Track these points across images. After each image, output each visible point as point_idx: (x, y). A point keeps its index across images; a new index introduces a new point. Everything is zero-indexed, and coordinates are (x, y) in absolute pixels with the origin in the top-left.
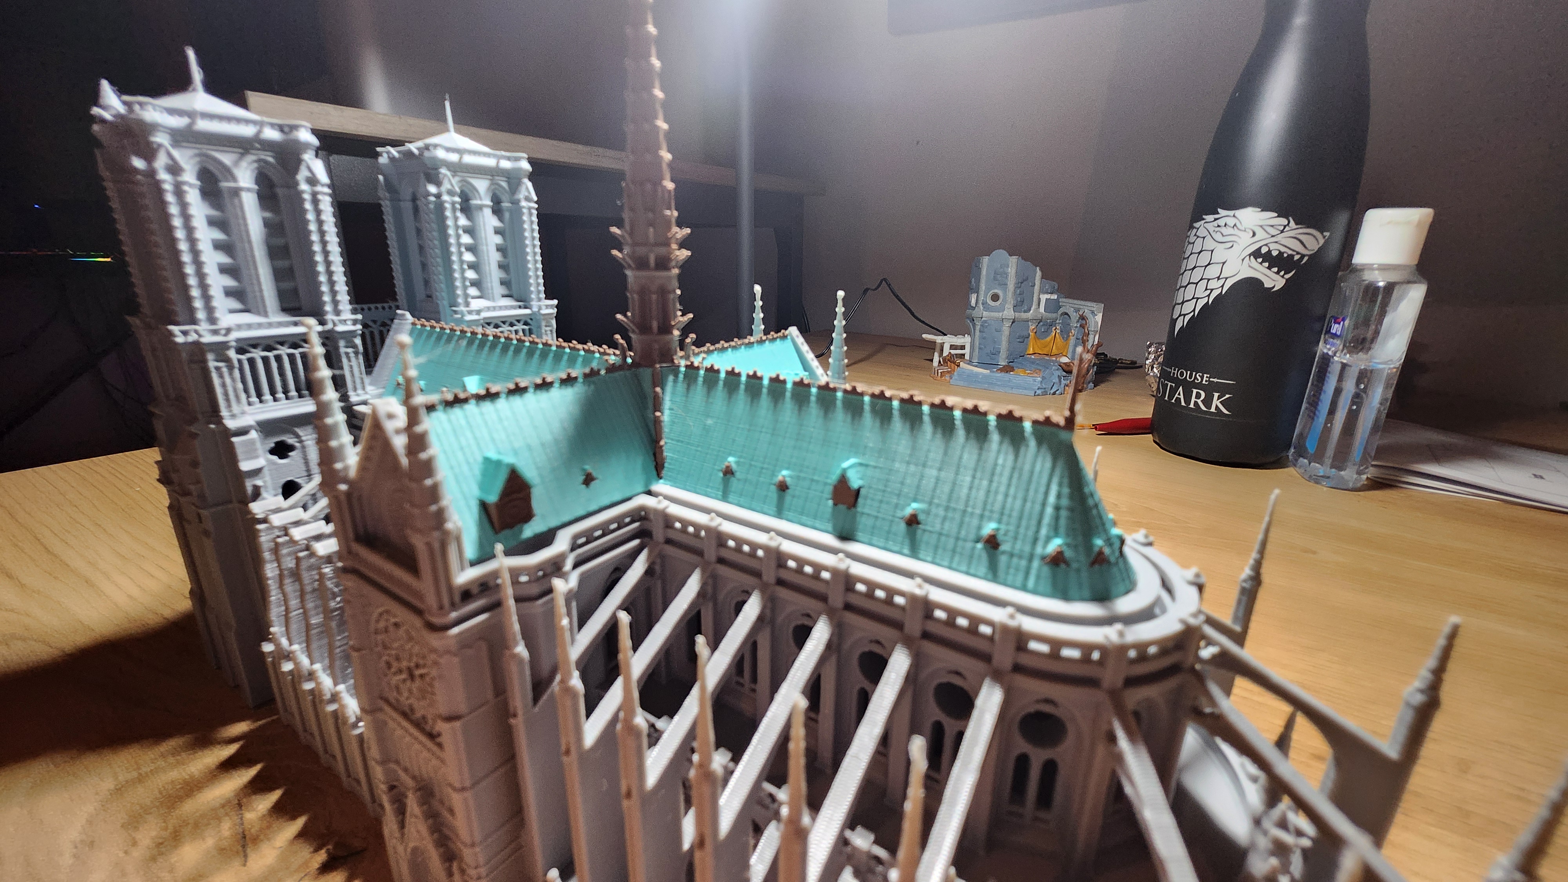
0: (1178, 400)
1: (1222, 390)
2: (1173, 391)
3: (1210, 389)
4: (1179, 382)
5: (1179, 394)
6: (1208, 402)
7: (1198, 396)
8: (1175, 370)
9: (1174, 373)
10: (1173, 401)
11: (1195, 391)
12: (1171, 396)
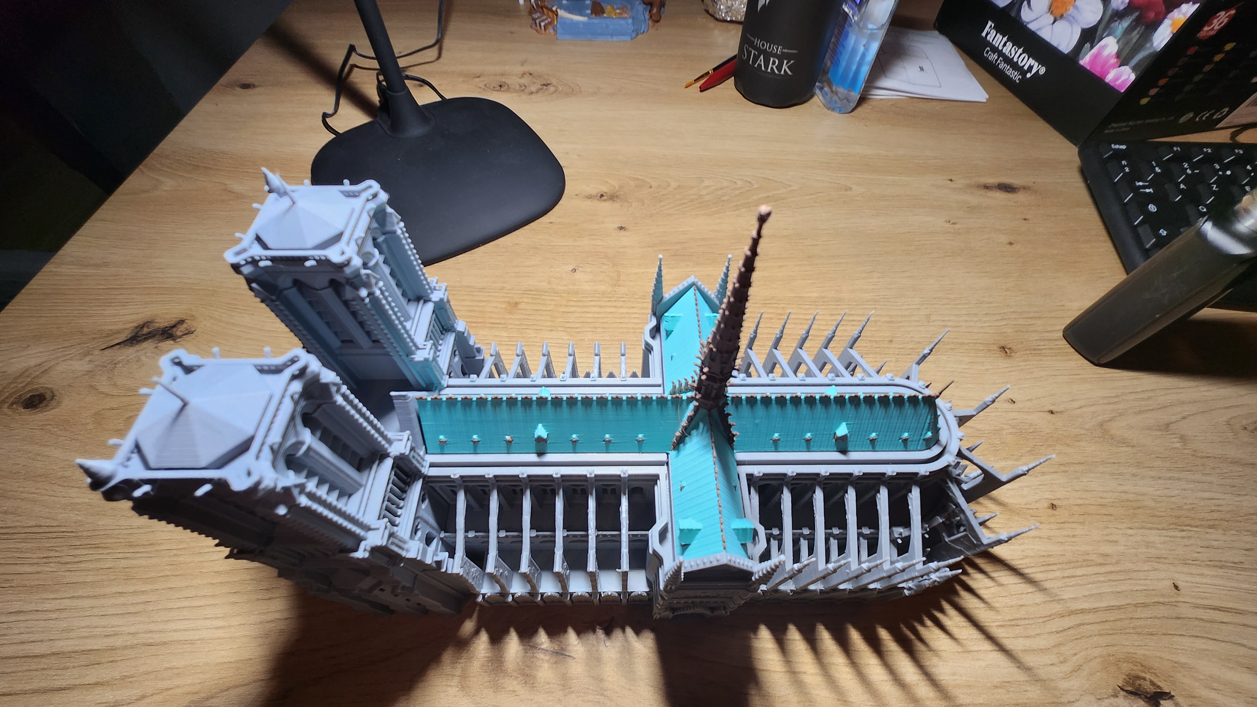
0: (760, 65)
1: (789, 57)
2: (756, 58)
3: (781, 58)
4: (760, 51)
5: (761, 61)
6: (779, 68)
7: (774, 63)
8: (758, 40)
9: (757, 44)
10: (756, 66)
11: (772, 60)
12: (755, 61)
